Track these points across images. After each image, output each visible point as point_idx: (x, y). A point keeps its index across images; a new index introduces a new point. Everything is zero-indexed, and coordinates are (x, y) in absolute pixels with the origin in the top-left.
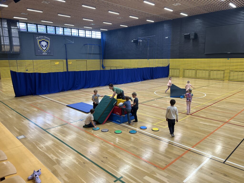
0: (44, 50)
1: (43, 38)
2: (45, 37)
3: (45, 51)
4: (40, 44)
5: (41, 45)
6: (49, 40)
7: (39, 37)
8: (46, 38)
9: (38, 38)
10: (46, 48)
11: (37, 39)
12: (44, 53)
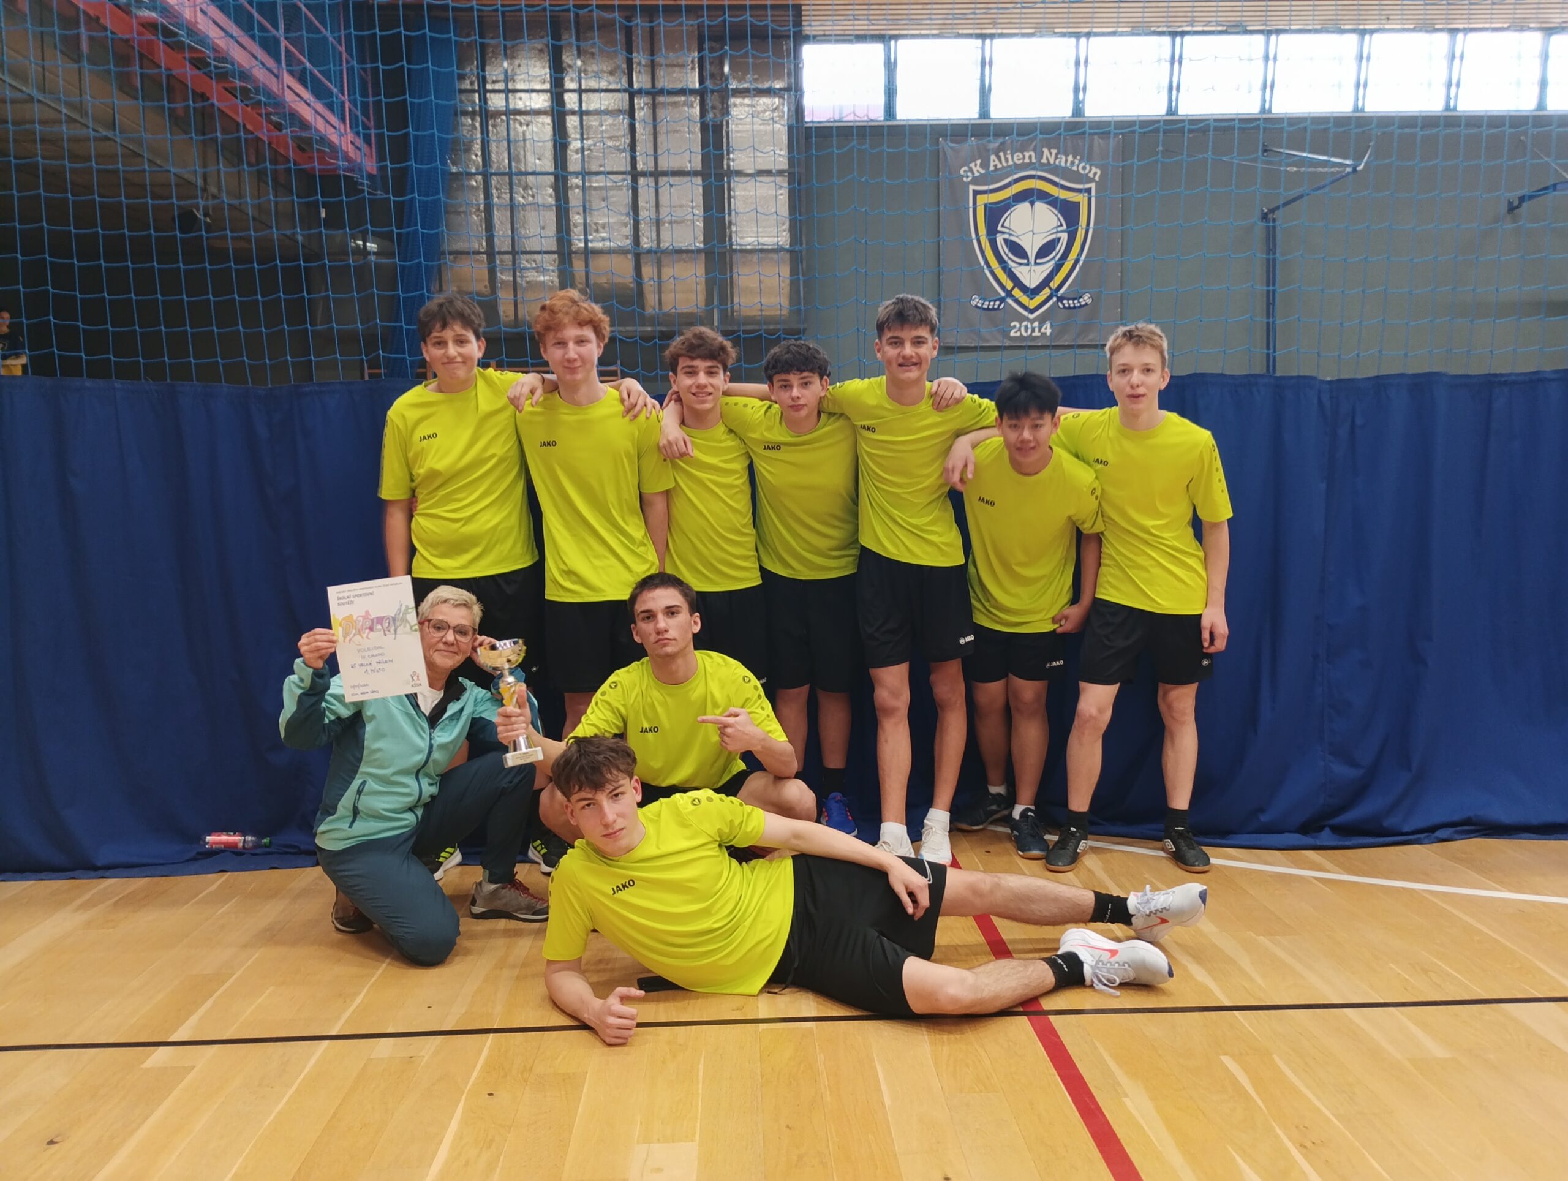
0: (1032, 293)
1: (1031, 166)
2: (1049, 156)
3: (1032, 304)
4: (992, 231)
5: (1000, 239)
6: (1087, 179)
7: (985, 165)
8: (1062, 161)
9: (977, 168)
10: (1048, 268)
11: (975, 181)
12: (1021, 319)
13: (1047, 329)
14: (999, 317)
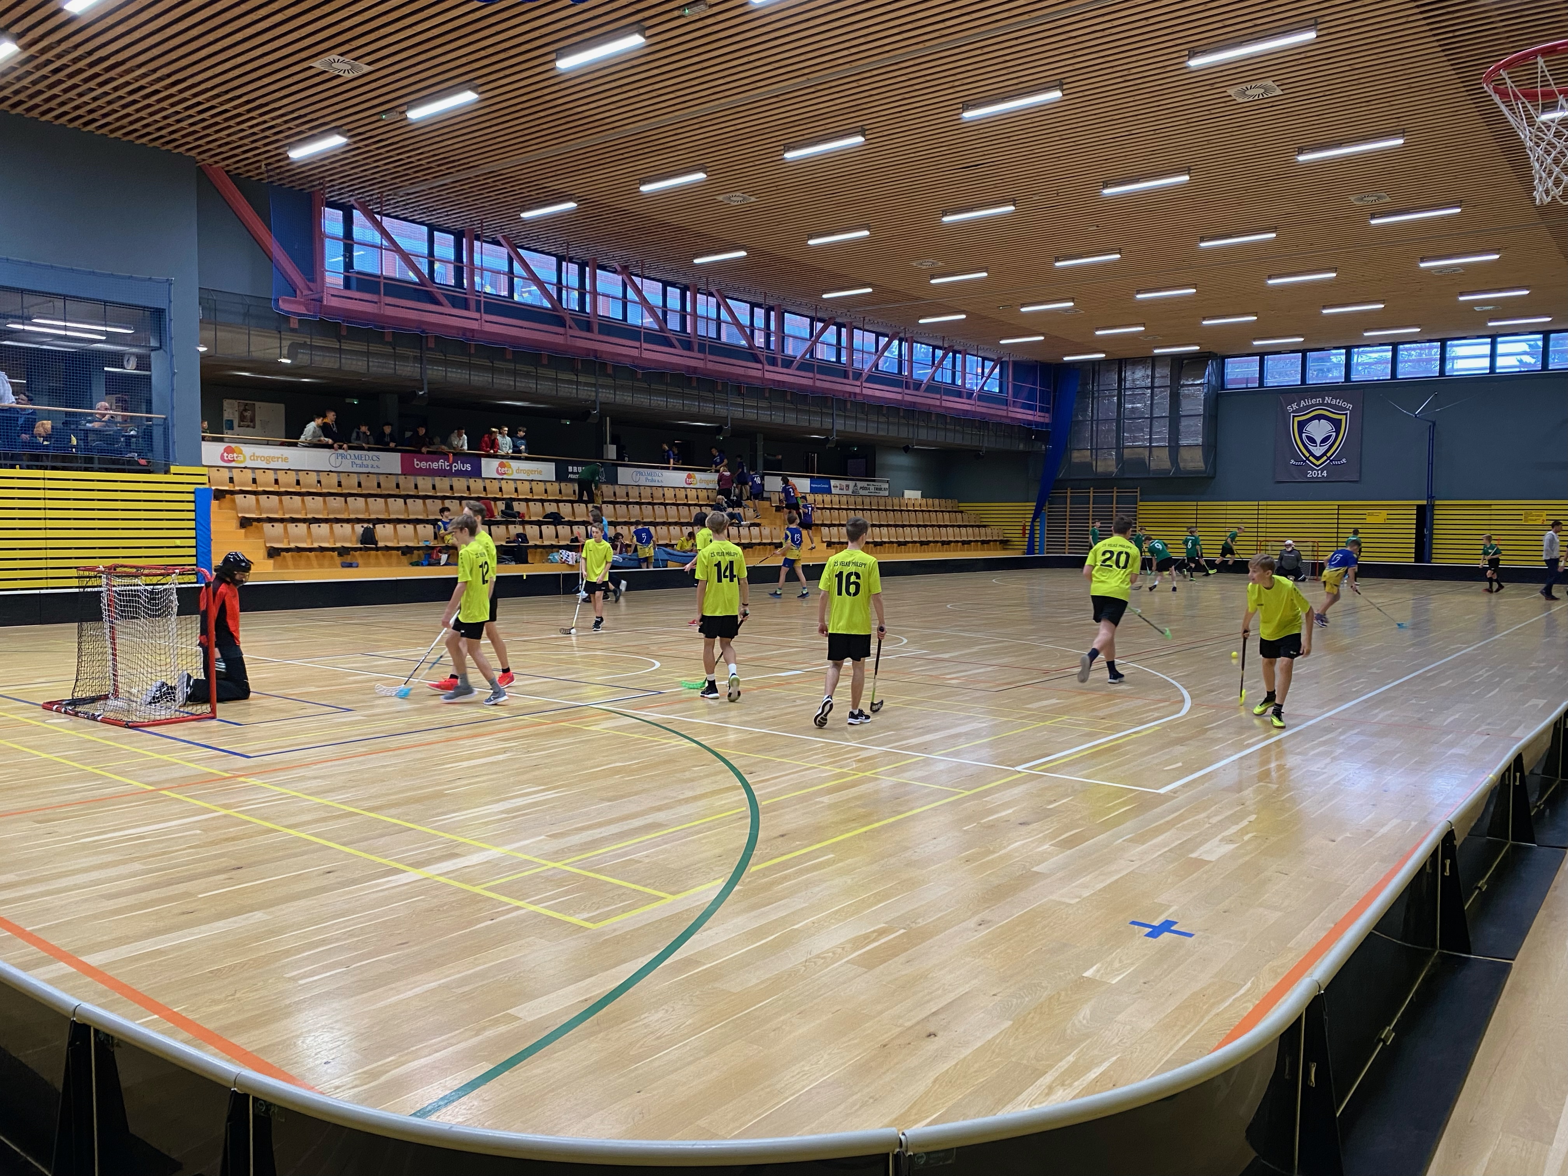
0: (1318, 459)
1: (1319, 404)
2: (1328, 400)
4: (1300, 433)
5: (1304, 435)
6: (1346, 409)
7: (1298, 405)
8: (1335, 402)
9: (1295, 406)
10: (1326, 447)
11: (1293, 412)
12: (1313, 469)
13: (1325, 474)
14: (1304, 468)
